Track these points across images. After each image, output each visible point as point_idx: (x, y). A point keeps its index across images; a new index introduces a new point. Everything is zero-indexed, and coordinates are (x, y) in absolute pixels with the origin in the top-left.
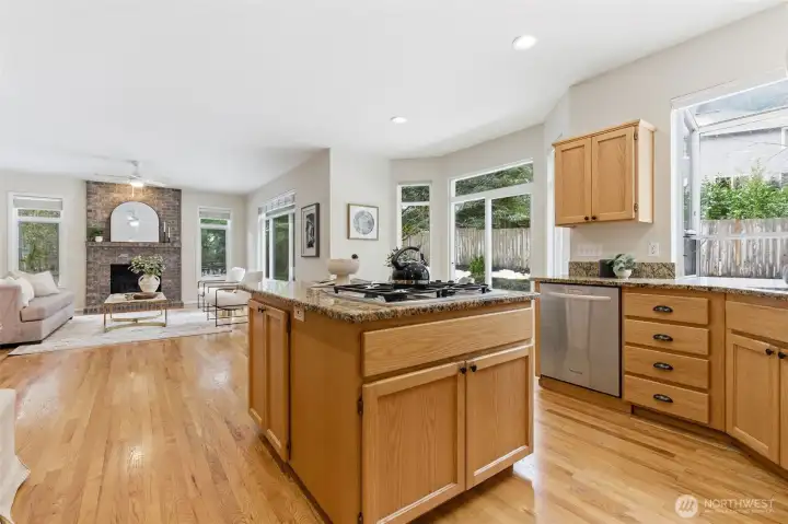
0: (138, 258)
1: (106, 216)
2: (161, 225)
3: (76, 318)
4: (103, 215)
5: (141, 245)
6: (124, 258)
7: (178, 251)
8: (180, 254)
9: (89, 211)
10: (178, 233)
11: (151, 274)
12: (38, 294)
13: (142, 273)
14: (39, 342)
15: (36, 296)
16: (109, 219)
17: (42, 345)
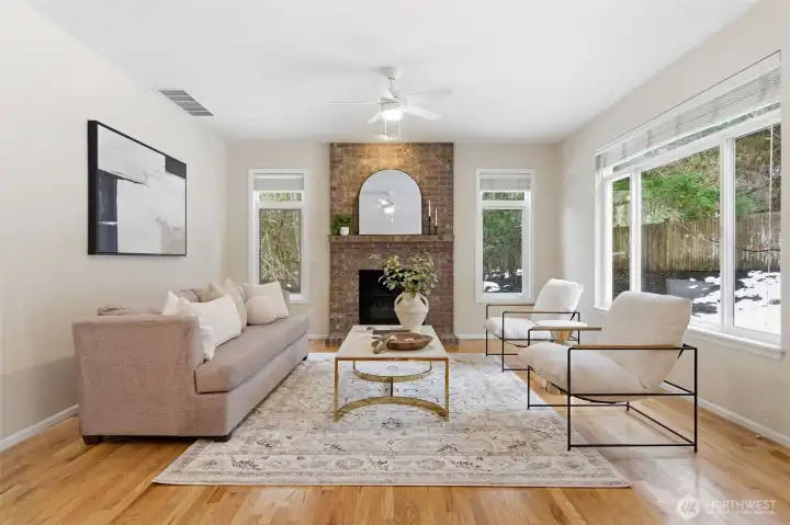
0: (395, 262)
1: (353, 195)
2: (424, 205)
3: (312, 356)
4: (349, 195)
5: (397, 240)
6: (374, 261)
7: (448, 248)
8: (451, 253)
9: (333, 189)
10: (449, 218)
11: (413, 291)
12: (251, 322)
13: (399, 290)
14: (223, 439)
15: (248, 324)
16: (357, 199)
17: (229, 443)
